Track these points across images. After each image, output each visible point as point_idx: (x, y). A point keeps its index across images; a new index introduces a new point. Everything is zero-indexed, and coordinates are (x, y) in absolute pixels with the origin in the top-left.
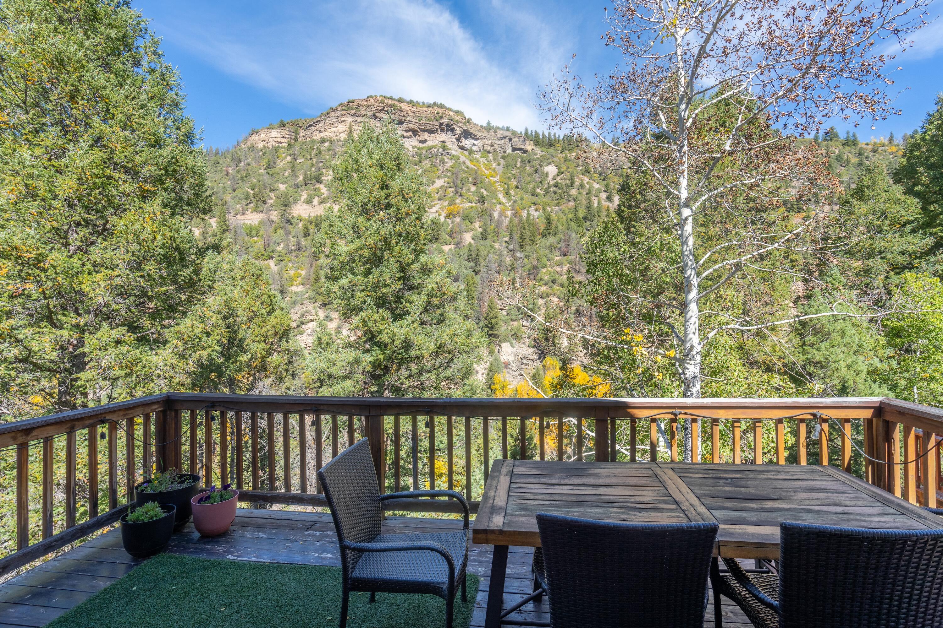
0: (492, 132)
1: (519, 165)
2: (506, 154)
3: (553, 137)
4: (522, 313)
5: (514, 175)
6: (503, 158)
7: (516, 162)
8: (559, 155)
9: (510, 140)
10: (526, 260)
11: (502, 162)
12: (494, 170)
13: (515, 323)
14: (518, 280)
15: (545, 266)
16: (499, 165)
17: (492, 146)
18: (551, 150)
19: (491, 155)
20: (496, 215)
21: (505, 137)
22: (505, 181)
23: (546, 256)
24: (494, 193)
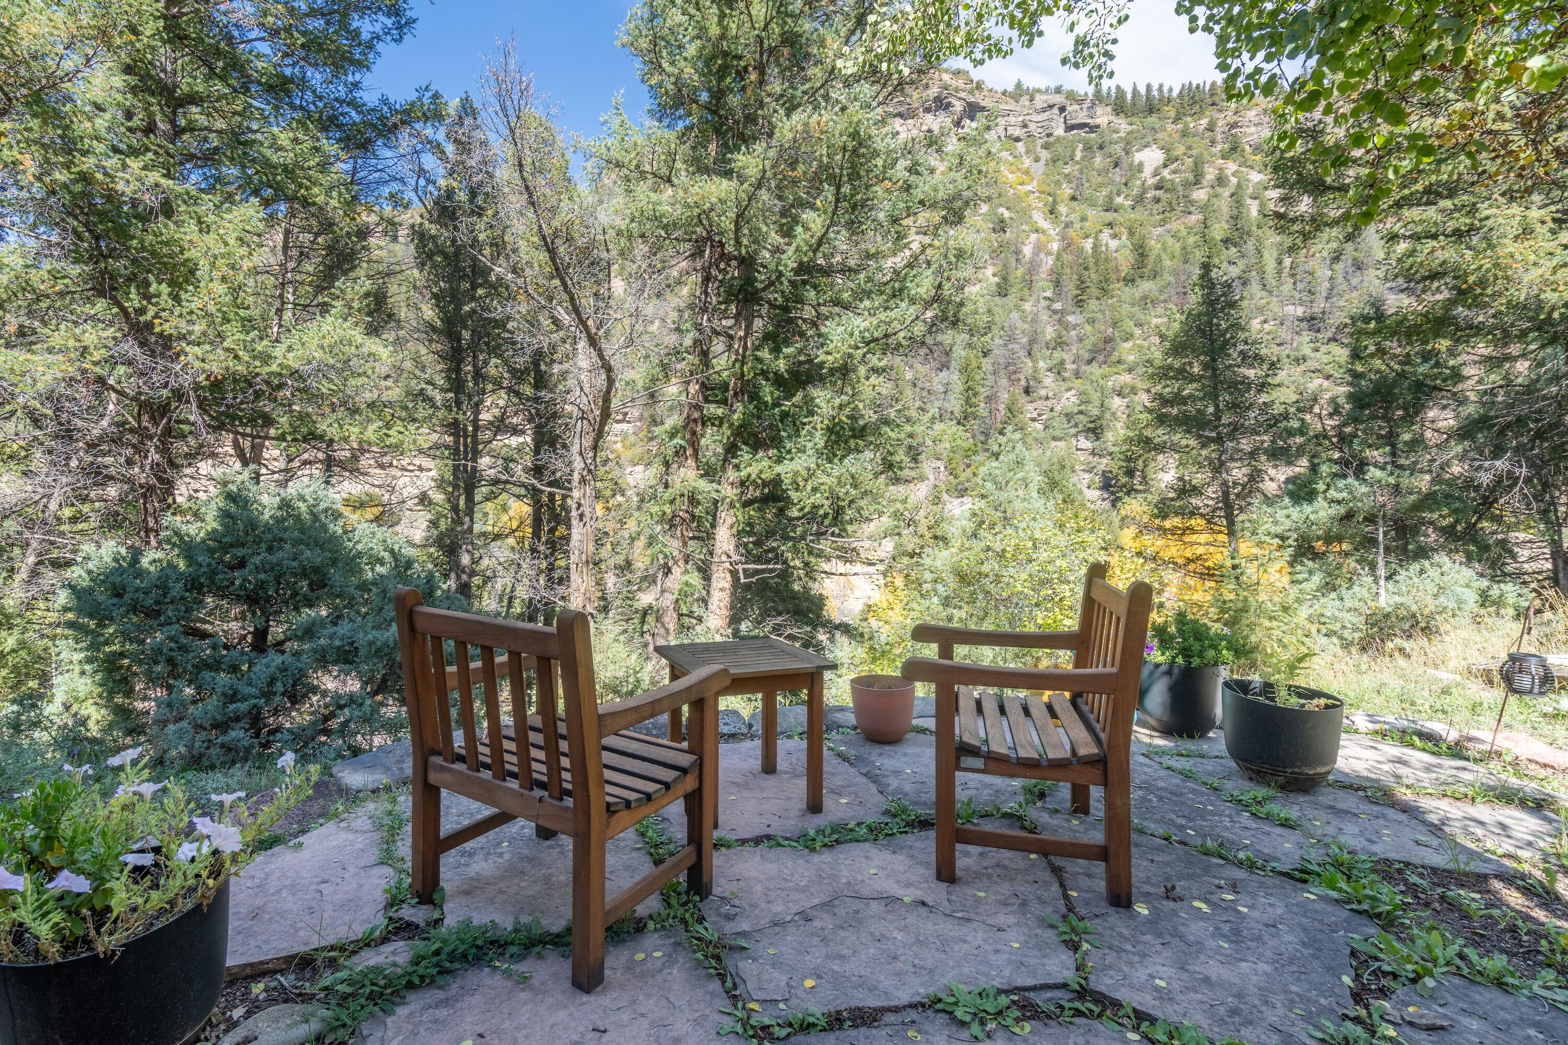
0: (1025, 100)
1: (1078, 156)
2: (1052, 139)
3: (1156, 93)
4: (1076, 425)
5: (1067, 176)
6: (1046, 146)
7: (1074, 151)
8: (1170, 127)
9: (1062, 109)
10: (1088, 328)
11: (1045, 155)
12: (1027, 172)
13: (1061, 444)
14: (1069, 366)
15: (1129, 337)
16: (1037, 160)
17: (1025, 126)
18: (1153, 119)
19: (1020, 144)
20: (1027, 251)
21: (1051, 107)
22: (1048, 189)
23: (1131, 318)
24: (1025, 214)
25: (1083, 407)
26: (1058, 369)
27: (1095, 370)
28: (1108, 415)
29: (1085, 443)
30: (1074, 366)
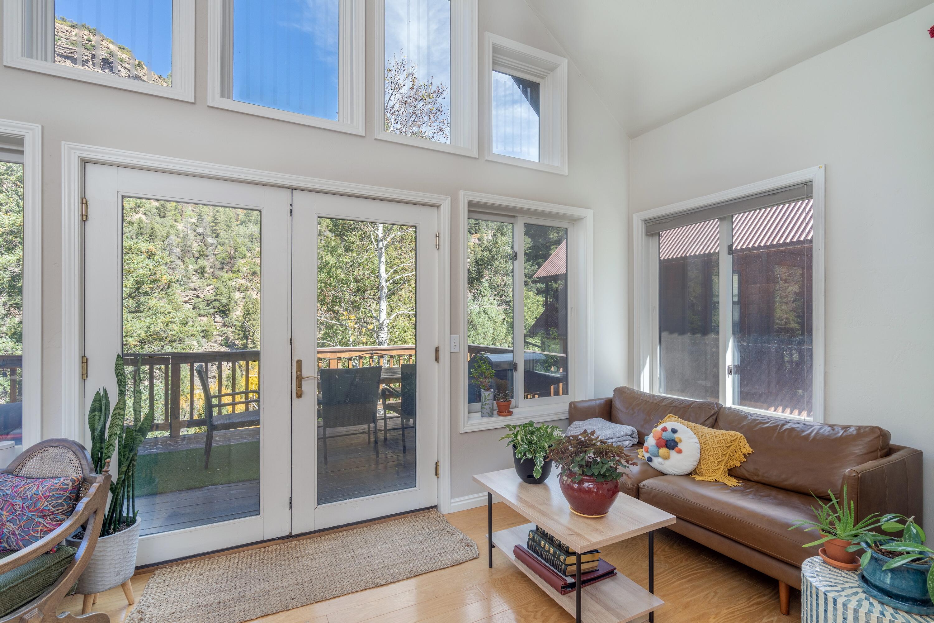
4: (214, 308)
10: (220, 247)
13: (205, 319)
14: (208, 270)
15: (243, 257)
23: (245, 245)
25: (218, 297)
26: (201, 272)
27: (225, 274)
28: (232, 304)
29: (219, 319)
30: (212, 270)
